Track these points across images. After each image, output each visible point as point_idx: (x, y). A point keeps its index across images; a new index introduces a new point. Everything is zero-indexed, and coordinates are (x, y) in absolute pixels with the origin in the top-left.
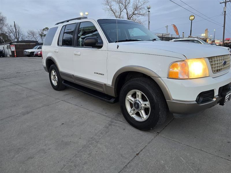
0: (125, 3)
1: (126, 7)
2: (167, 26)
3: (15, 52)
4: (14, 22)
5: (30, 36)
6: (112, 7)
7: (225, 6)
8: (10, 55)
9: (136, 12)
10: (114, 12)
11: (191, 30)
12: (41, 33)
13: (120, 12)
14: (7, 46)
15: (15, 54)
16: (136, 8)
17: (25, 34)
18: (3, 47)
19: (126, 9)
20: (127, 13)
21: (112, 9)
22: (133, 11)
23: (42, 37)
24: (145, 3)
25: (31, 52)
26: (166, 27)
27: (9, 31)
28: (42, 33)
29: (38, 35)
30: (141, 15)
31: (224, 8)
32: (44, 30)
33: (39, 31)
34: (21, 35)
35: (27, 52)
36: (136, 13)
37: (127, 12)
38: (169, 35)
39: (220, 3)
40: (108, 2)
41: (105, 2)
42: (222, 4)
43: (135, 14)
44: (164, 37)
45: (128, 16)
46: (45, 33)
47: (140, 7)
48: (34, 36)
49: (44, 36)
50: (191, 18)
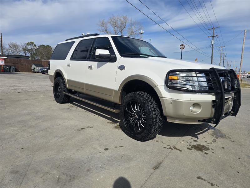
1: (121, 30)
4: (1, 34)
5: (11, 49)
6: (107, 29)
15: (2, 69)
16: (132, 33)
21: (107, 31)
23: (25, 51)
29: (21, 49)
33: (23, 45)
40: (103, 23)
41: (100, 23)
42: (210, 37)
46: (29, 47)
47: (135, 33)
48: (16, 50)
49: (28, 51)
50: (181, 47)
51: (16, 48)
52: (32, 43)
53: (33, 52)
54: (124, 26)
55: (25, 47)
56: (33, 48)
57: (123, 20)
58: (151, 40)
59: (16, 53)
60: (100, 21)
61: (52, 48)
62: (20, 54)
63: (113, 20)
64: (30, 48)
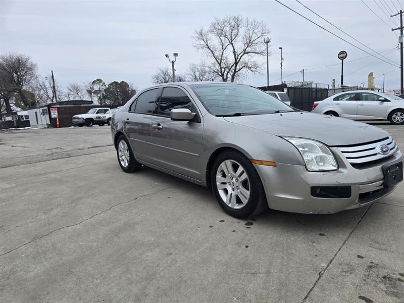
0: (231, 35)
1: (232, 41)
2: (303, 70)
3: (58, 120)
4: (52, 71)
5: (72, 93)
6: (208, 42)
7: (402, 34)
8: (47, 124)
9: (249, 49)
10: (211, 51)
11: (342, 76)
12: (89, 88)
13: (222, 50)
14: (43, 110)
15: (58, 123)
16: (249, 43)
17: (63, 91)
18: (36, 112)
19: (232, 45)
20: (234, 52)
21: (209, 45)
22: (243, 48)
23: (91, 94)
24: (264, 35)
25: (87, 119)
26: (301, 72)
27: (39, 86)
29: (84, 92)
30: (258, 53)
31: (400, 37)
32: (94, 82)
33: (87, 84)
35: (80, 118)
36: (249, 51)
37: (234, 49)
38: (311, 84)
39: (393, 30)
40: (201, 34)
41: (197, 35)
42: (395, 31)
43: (247, 53)
44: (305, 88)
45: (235, 57)
46: (96, 87)
47: (256, 41)
48: (78, 94)
49: (94, 93)
50: (340, 56)
51: (77, 90)
52: (99, 81)
53: (103, 94)
54: (236, 32)
55: (91, 88)
56: (101, 88)
57: (233, 23)
58: (281, 48)
59: (77, 99)
60: (196, 31)
61: (128, 86)
62: (84, 99)
63: (217, 27)
64: (97, 89)
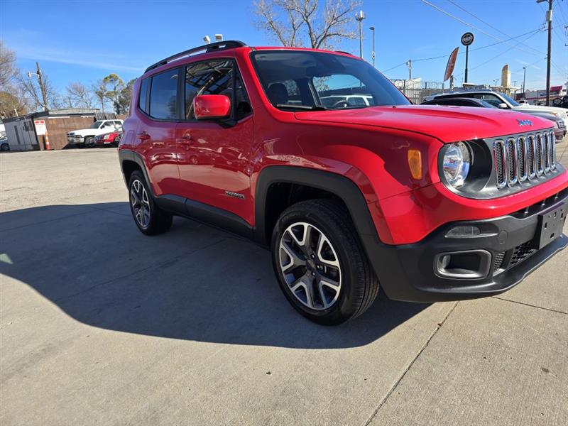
2: (410, 61)
3: (47, 138)
4: (37, 63)
5: (73, 96)
7: (550, 8)
8: (32, 145)
10: (277, 31)
11: (466, 70)
12: (99, 88)
14: (25, 123)
15: (47, 143)
16: (333, 21)
17: (60, 93)
18: (15, 127)
20: (311, 34)
23: (102, 98)
25: (86, 137)
26: (407, 64)
27: (23, 86)
28: (101, 88)
31: (548, 12)
32: (106, 80)
34: (52, 96)
35: (77, 136)
36: (332, 32)
39: (538, 2)
43: (330, 35)
44: (409, 89)
45: (312, 41)
46: (109, 87)
47: (343, 18)
48: (82, 97)
49: (107, 95)
50: (464, 40)
51: (80, 92)
52: (114, 77)
53: (120, 97)
56: (117, 88)
64: (112, 90)
